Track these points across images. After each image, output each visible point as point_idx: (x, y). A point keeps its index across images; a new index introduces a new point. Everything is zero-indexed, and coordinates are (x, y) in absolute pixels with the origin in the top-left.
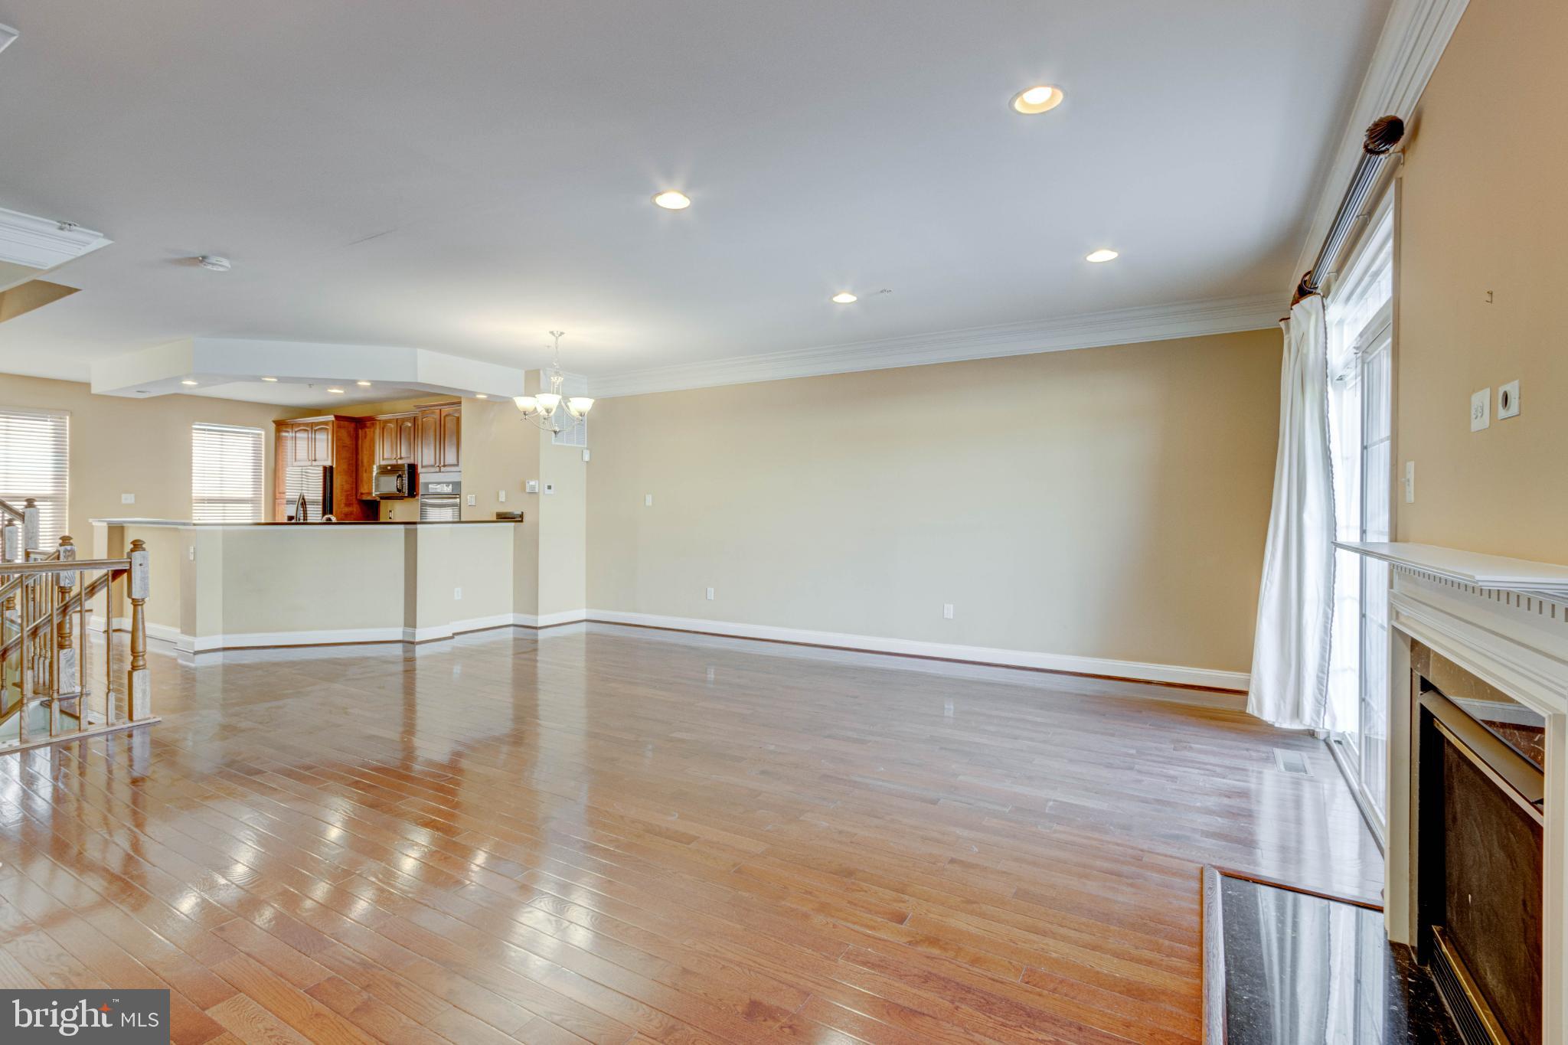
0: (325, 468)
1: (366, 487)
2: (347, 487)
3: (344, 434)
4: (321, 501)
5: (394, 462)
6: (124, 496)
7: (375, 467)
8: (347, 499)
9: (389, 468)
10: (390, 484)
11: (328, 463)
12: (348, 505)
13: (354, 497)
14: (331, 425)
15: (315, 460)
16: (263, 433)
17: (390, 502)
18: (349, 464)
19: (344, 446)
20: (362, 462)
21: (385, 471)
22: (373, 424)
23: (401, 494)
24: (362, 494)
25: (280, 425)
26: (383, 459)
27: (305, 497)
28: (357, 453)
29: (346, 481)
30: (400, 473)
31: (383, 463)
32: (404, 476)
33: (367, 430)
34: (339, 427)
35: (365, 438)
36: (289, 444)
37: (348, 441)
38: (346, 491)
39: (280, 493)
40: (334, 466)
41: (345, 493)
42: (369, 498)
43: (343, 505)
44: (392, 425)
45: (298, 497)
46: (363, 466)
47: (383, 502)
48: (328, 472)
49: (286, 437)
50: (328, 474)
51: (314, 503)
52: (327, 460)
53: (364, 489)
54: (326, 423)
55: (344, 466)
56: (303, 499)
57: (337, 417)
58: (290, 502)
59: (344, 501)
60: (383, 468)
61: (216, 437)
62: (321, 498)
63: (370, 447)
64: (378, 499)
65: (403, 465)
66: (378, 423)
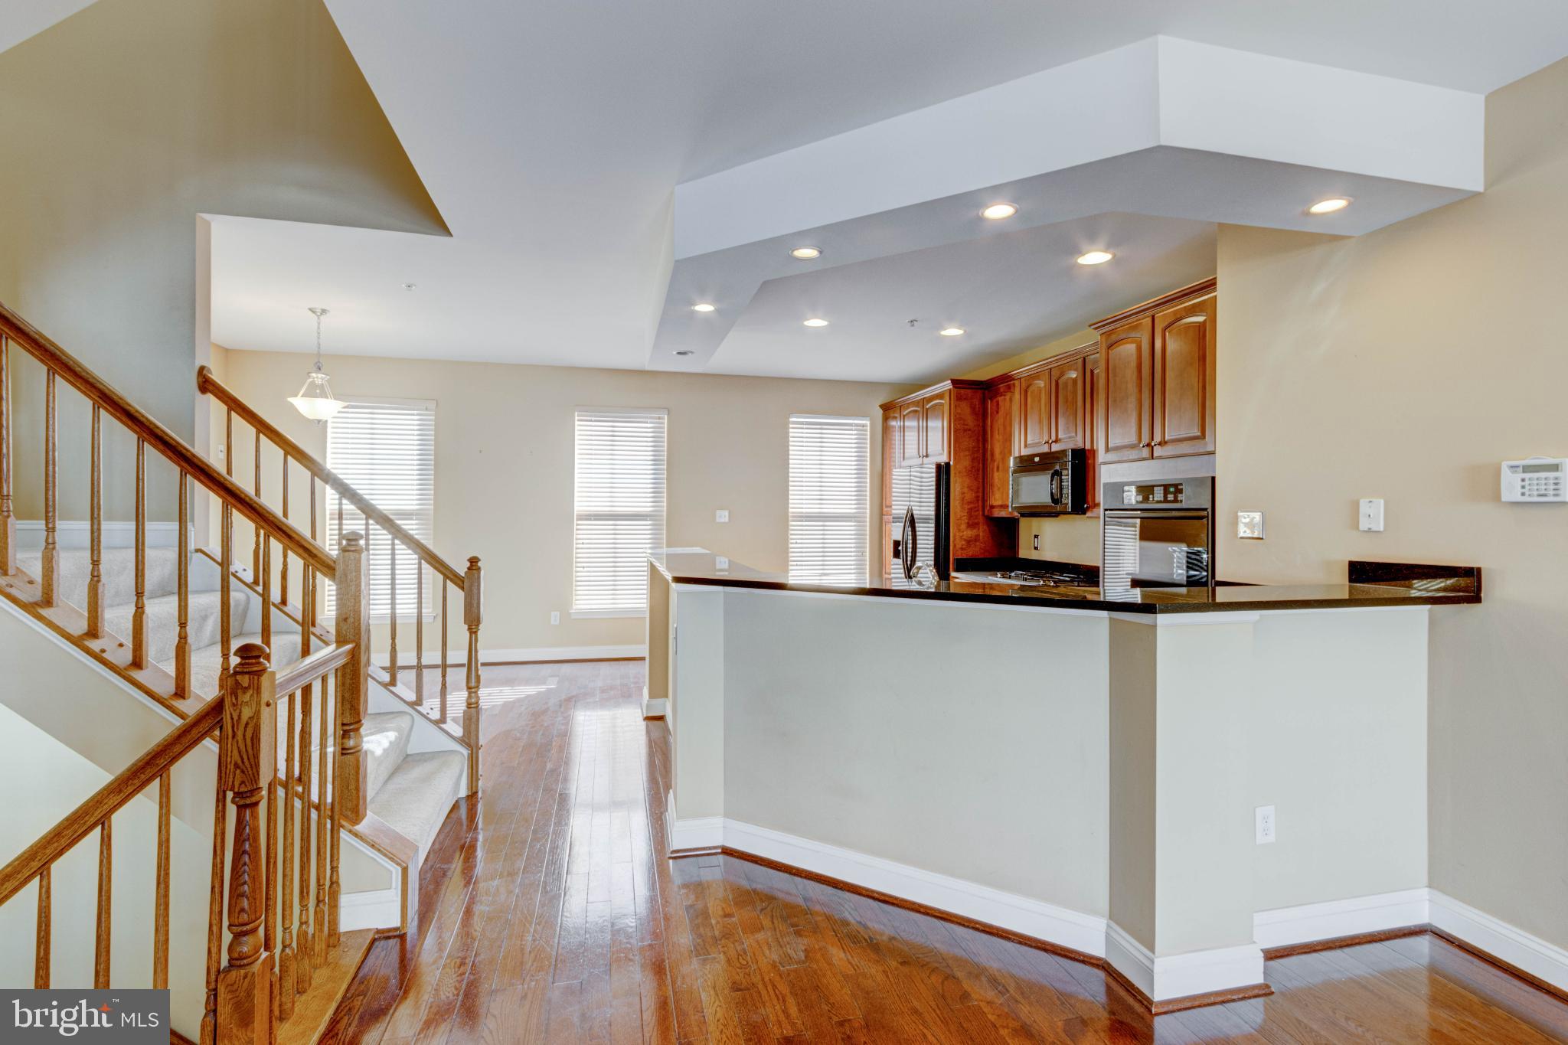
0: (939, 467)
1: (997, 495)
2: (969, 496)
3: (965, 409)
4: (933, 517)
5: (1045, 449)
6: (718, 513)
7: (1012, 458)
8: (970, 516)
9: (1037, 459)
10: (1037, 489)
11: (943, 459)
12: (971, 525)
13: (981, 513)
14: (947, 398)
15: (927, 456)
16: (868, 423)
17: (1035, 521)
18: (973, 460)
19: (965, 430)
20: (992, 455)
21: (1028, 465)
22: (1009, 388)
23: (1059, 508)
24: (992, 507)
25: (888, 409)
26: (1026, 446)
27: (914, 512)
28: (985, 441)
29: (968, 487)
30: (1057, 467)
31: (1025, 452)
32: (1064, 472)
33: (1000, 399)
34: (959, 398)
35: (997, 412)
36: (897, 436)
37: (971, 421)
38: (969, 503)
39: (887, 507)
40: (952, 463)
41: (966, 507)
42: (1003, 514)
43: (963, 527)
44: (1041, 383)
45: (906, 512)
46: (993, 460)
47: (1024, 523)
48: (943, 472)
49: (894, 427)
50: (944, 477)
51: (926, 520)
52: (942, 454)
53: (996, 499)
54: (940, 396)
55: (966, 462)
56: (912, 516)
57: (955, 382)
58: (896, 519)
59: (965, 519)
60: (1026, 461)
61: (815, 432)
62: (933, 513)
63: (1005, 428)
64: (1016, 514)
65: (1064, 452)
66: (1017, 383)
